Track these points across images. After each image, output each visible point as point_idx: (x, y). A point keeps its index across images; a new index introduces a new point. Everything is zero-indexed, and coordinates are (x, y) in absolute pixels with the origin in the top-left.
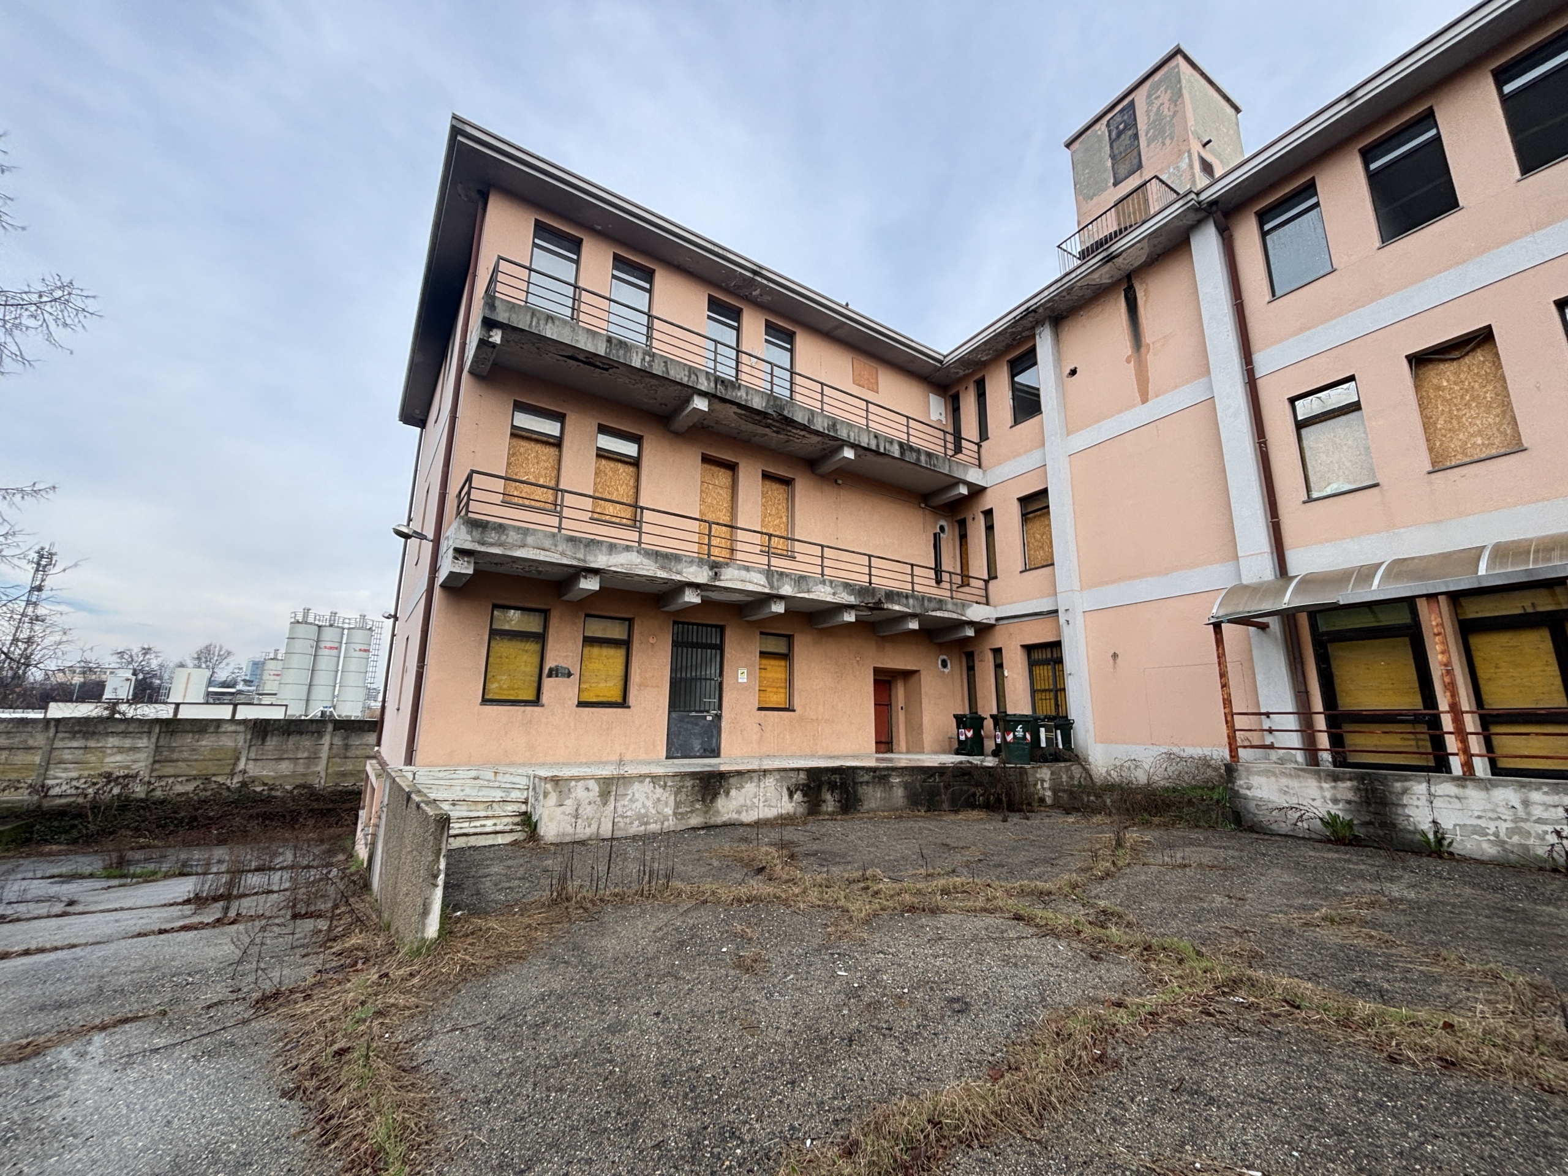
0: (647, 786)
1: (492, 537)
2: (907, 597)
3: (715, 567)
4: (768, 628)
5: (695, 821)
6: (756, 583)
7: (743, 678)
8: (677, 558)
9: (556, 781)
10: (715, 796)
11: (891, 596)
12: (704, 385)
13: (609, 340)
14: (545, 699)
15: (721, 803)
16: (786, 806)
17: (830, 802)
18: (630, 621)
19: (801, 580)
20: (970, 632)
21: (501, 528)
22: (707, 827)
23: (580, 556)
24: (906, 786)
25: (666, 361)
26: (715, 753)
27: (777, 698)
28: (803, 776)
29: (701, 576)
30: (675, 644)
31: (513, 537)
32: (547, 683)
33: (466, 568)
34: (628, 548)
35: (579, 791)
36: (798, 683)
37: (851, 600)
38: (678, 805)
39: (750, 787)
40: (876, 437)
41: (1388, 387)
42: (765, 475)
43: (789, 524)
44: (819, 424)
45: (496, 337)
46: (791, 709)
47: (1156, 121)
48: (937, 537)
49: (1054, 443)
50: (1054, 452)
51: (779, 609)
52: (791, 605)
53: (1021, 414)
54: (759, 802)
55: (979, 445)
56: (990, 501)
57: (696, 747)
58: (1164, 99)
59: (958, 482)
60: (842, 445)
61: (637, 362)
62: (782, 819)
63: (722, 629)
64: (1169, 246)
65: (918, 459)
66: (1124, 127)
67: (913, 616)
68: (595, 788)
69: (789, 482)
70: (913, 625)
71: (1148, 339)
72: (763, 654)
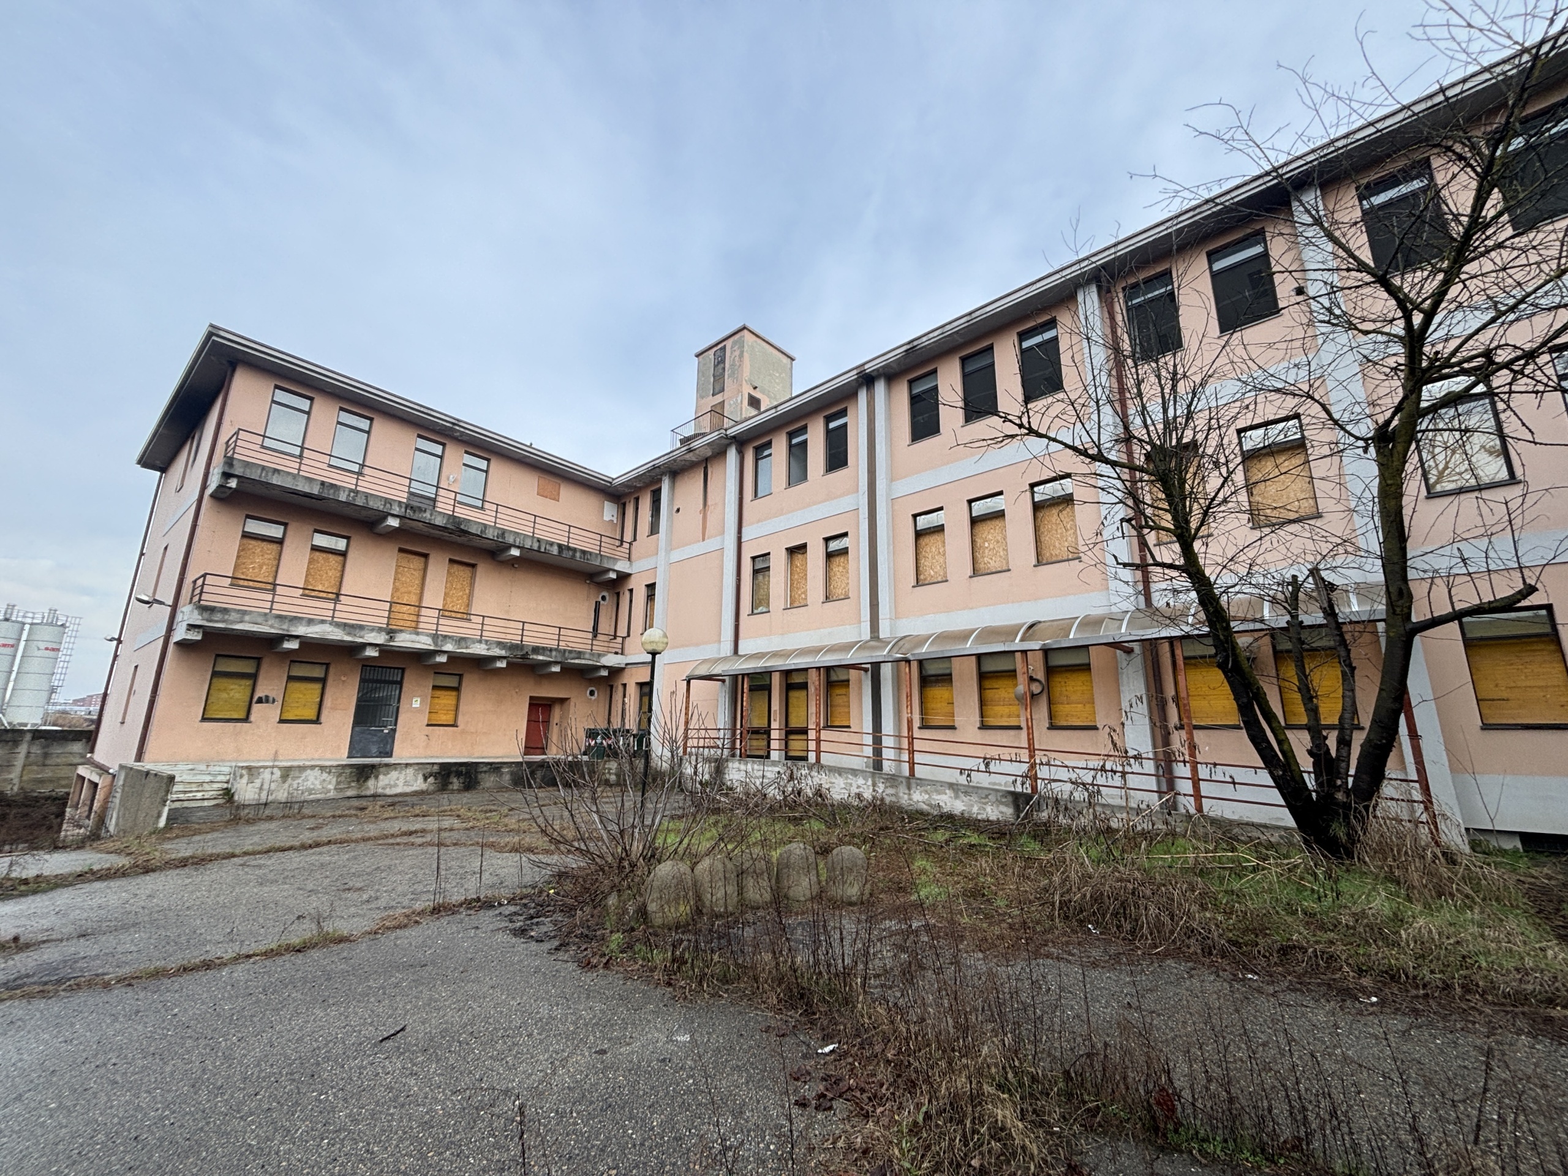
0: (317, 772)
1: (219, 616)
2: (551, 650)
3: (391, 633)
4: (438, 670)
5: (350, 793)
6: (423, 643)
7: (416, 703)
8: (361, 627)
9: (249, 769)
10: (367, 778)
11: (536, 650)
12: (396, 510)
13: (323, 483)
14: (252, 718)
15: (371, 783)
16: (419, 784)
17: (456, 783)
18: (327, 665)
19: (461, 640)
20: (605, 673)
21: (225, 611)
23: (285, 627)
24: (512, 773)
25: (367, 496)
26: (390, 754)
27: (448, 718)
28: (436, 767)
29: (381, 639)
30: (363, 681)
31: (234, 616)
32: (256, 707)
33: (197, 636)
34: (323, 622)
35: (266, 775)
36: (462, 708)
37: (503, 653)
38: (338, 783)
39: (394, 774)
40: (539, 541)
41: (778, 562)
42: (451, 561)
43: (470, 596)
44: (490, 534)
45: (233, 483)
46: (454, 725)
47: (732, 365)
48: (597, 604)
49: (662, 553)
50: (661, 561)
51: (442, 659)
52: (453, 658)
53: (654, 529)
54: (401, 783)
55: (630, 544)
56: (633, 583)
57: (374, 750)
58: (737, 353)
59: (608, 570)
60: (509, 547)
61: (343, 497)
62: (416, 793)
63: (403, 670)
64: (718, 453)
65: (574, 556)
66: (720, 361)
67: (556, 663)
68: (278, 773)
69: (473, 566)
70: (556, 669)
71: (709, 502)
72: (435, 687)
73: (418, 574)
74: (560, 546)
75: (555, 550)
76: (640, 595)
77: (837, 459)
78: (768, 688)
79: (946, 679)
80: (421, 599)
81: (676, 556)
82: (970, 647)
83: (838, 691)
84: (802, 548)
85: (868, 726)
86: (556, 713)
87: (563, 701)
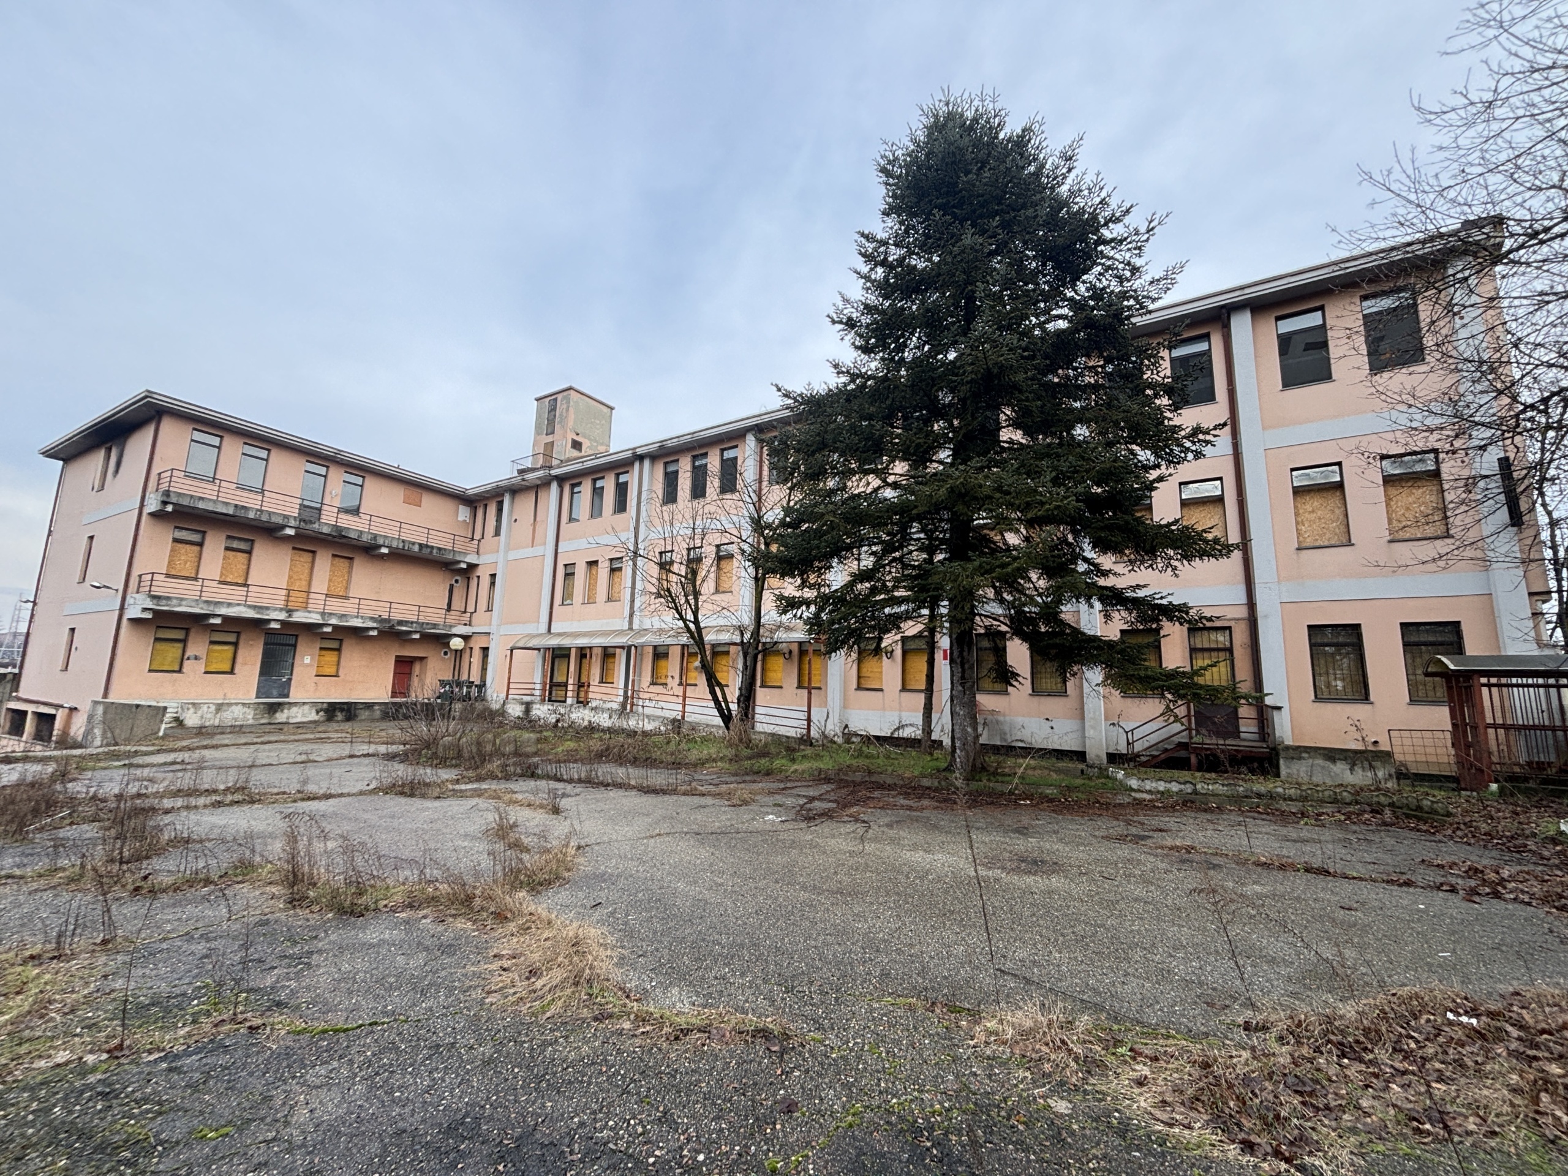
0: (240, 707)
1: (164, 602)
2: (412, 623)
3: (290, 612)
4: (325, 637)
5: (263, 721)
6: (314, 618)
7: (307, 660)
8: (267, 608)
9: (194, 704)
10: (275, 712)
11: (400, 623)
12: (292, 523)
13: (236, 506)
14: (184, 670)
15: (278, 714)
16: (313, 716)
18: (238, 633)
19: (343, 616)
21: (168, 598)
22: (270, 724)
23: (211, 608)
24: (381, 710)
25: (270, 513)
26: (287, 696)
27: (332, 670)
29: (282, 616)
30: (266, 644)
31: (175, 602)
32: (186, 663)
33: (148, 615)
34: (239, 605)
35: (205, 708)
36: (343, 663)
37: (375, 625)
38: (255, 714)
39: (294, 709)
40: (403, 541)
41: (581, 570)
42: (334, 556)
43: (349, 581)
44: (365, 538)
45: (170, 508)
46: (337, 676)
47: (561, 415)
48: (452, 586)
49: (501, 553)
50: (500, 557)
51: (329, 629)
52: (336, 628)
53: (497, 533)
54: (299, 715)
55: (479, 541)
56: (479, 572)
57: (275, 693)
58: (565, 406)
59: (459, 562)
60: (380, 546)
61: (251, 515)
62: (311, 722)
63: (297, 636)
64: (545, 483)
65: (431, 552)
67: (416, 632)
68: (213, 708)
69: (351, 559)
70: (417, 636)
71: (538, 519)
72: (321, 649)
73: (308, 566)
74: (420, 545)
75: (416, 548)
76: (485, 581)
77: (621, 506)
78: (568, 656)
79: (666, 655)
80: (309, 584)
81: (513, 555)
83: (611, 660)
84: (596, 562)
85: (622, 685)
86: (417, 668)
87: (422, 659)
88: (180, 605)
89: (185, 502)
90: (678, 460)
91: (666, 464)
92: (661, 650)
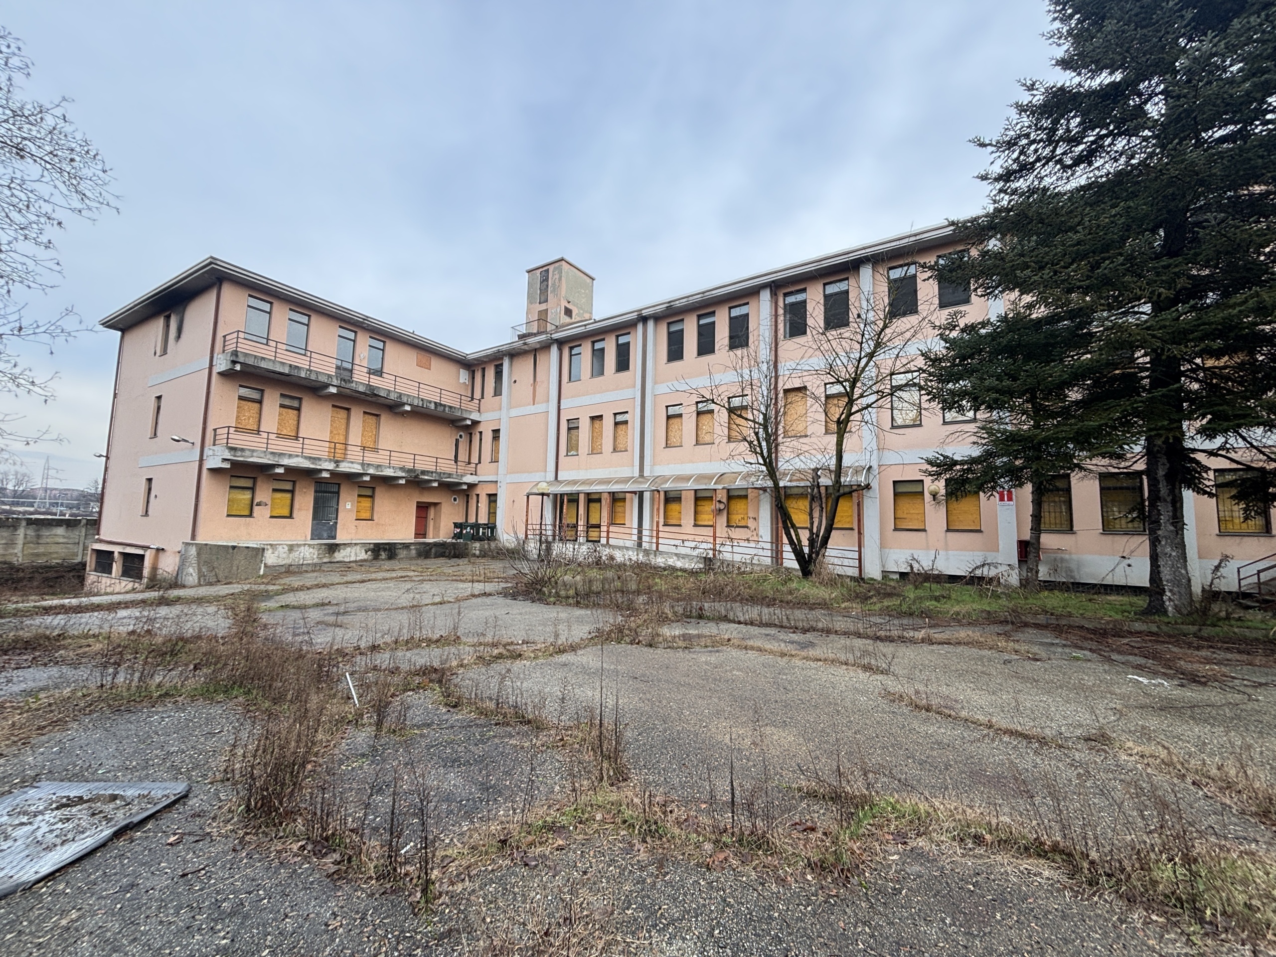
0: (307, 547)
1: (239, 453)
2: (432, 472)
3: (337, 462)
4: (362, 485)
5: (325, 560)
6: (356, 469)
7: (349, 506)
8: (319, 459)
10: (334, 552)
11: (422, 473)
12: (335, 382)
13: (290, 366)
14: (255, 515)
15: (336, 554)
16: (363, 556)
17: (383, 555)
18: (294, 482)
19: (378, 467)
20: (465, 487)
21: (242, 450)
22: (330, 562)
23: (276, 459)
24: (416, 549)
25: (317, 373)
26: (334, 538)
27: (367, 515)
28: (372, 546)
29: (331, 466)
30: (316, 492)
31: (247, 453)
32: (256, 509)
33: (227, 465)
34: (297, 456)
35: (280, 548)
36: (376, 509)
37: (403, 474)
38: (319, 554)
39: (349, 549)
40: (422, 400)
41: (585, 425)
42: (365, 413)
43: (377, 436)
44: (393, 396)
45: (238, 367)
46: (372, 520)
47: (554, 284)
48: (457, 441)
49: (504, 411)
50: (504, 415)
51: (367, 478)
52: (373, 477)
53: (498, 392)
54: (353, 554)
55: (480, 400)
56: (481, 428)
57: (325, 535)
58: (557, 276)
59: (466, 419)
60: (404, 404)
61: (303, 375)
62: (362, 561)
63: (339, 484)
64: (545, 347)
65: (444, 410)
66: (545, 279)
67: (435, 481)
68: (286, 548)
69: (377, 415)
70: (435, 484)
71: (538, 379)
72: (359, 496)
73: (344, 422)
74: (435, 403)
75: (432, 406)
76: (488, 437)
77: (623, 364)
78: (577, 501)
79: (678, 499)
80: (346, 438)
81: (514, 413)
82: (691, 485)
83: (619, 504)
84: (600, 417)
85: (635, 525)
86: (432, 512)
87: (435, 504)
88: (252, 456)
89: (250, 361)
90: (682, 320)
91: (669, 324)
92: (672, 495)
